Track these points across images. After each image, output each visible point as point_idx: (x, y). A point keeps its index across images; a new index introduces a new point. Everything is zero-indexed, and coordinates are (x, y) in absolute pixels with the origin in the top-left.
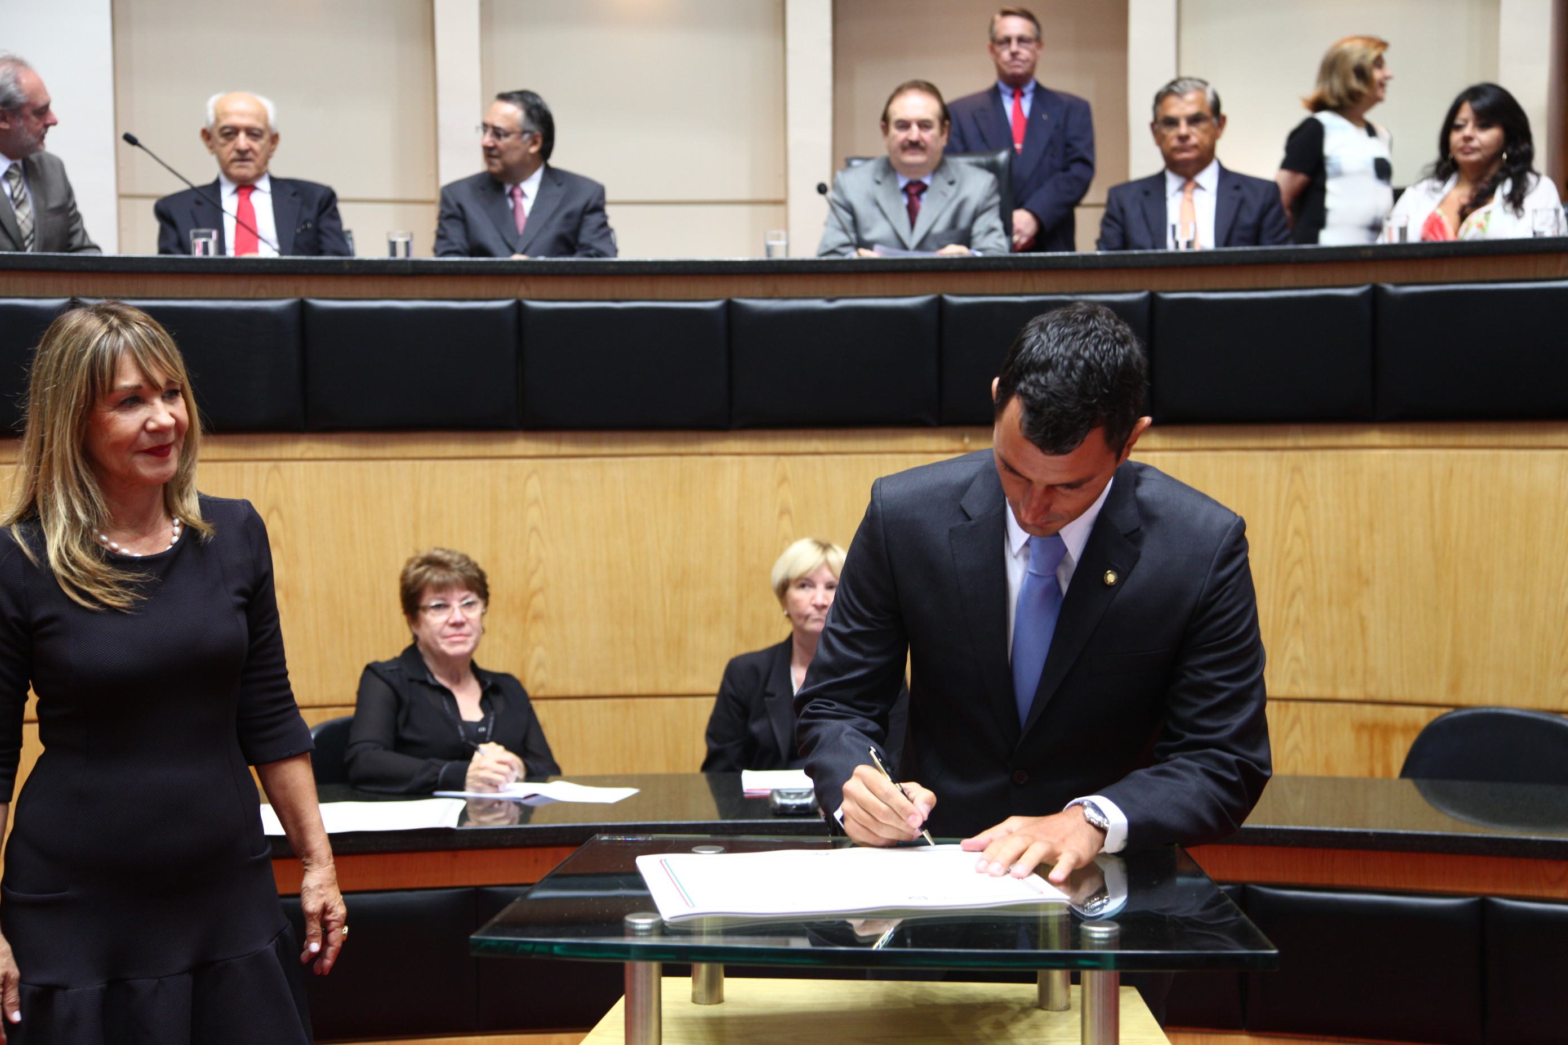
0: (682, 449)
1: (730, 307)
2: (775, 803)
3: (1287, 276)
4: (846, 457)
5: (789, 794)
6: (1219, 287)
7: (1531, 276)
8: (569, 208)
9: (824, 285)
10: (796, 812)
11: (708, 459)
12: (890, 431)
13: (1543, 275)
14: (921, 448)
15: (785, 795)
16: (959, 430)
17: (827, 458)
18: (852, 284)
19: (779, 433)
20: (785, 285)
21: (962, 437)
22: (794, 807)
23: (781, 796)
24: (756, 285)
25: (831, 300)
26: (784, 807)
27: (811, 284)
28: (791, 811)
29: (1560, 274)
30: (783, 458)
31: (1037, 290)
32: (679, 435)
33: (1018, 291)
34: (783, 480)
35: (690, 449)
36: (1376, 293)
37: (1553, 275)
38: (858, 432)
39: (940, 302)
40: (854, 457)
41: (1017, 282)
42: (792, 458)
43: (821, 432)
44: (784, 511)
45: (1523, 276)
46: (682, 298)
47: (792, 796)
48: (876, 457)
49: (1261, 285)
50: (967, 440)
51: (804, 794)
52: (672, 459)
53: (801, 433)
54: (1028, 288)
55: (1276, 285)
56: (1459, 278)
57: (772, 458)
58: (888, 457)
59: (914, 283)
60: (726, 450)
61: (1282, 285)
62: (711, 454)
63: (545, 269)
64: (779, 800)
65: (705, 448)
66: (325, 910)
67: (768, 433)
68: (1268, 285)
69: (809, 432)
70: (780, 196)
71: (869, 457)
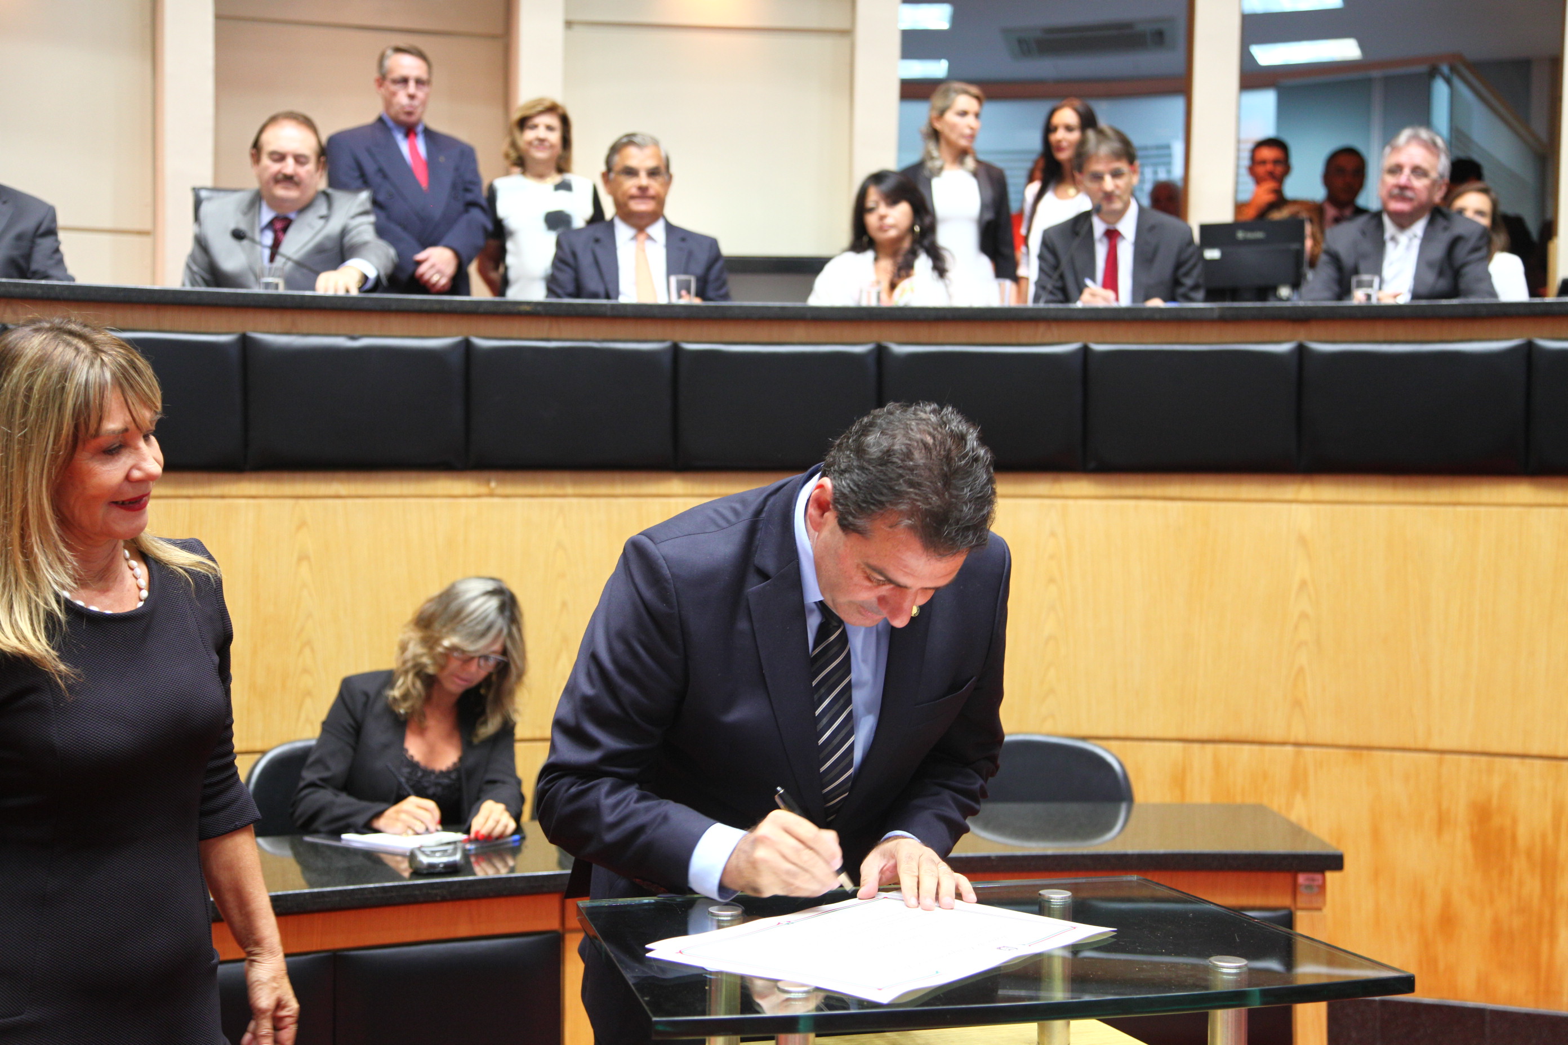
0: (190, 491)
1: (245, 342)
2: (421, 862)
3: (800, 331)
4: (370, 501)
5: (434, 852)
6: (737, 339)
7: (1014, 341)
8: (18, 229)
9: (346, 322)
10: (443, 870)
11: (219, 502)
12: (414, 475)
13: (1024, 340)
14: (446, 492)
15: (428, 853)
16: (486, 475)
17: (349, 501)
18: (375, 322)
19: (298, 476)
20: (305, 321)
21: (488, 481)
22: (441, 866)
23: (427, 855)
24: (273, 320)
25: (353, 338)
26: (431, 866)
27: (333, 321)
28: (438, 870)
29: (1038, 340)
30: (302, 502)
31: (564, 336)
32: (188, 476)
33: (545, 335)
34: (302, 524)
35: (200, 491)
36: (881, 352)
37: (1032, 341)
38: (381, 475)
39: (467, 344)
40: (377, 501)
41: (544, 327)
42: (311, 502)
43: (343, 475)
44: (303, 557)
45: (1006, 340)
46: (192, 330)
47: (438, 854)
48: (400, 501)
49: (776, 340)
50: (493, 484)
51: (450, 851)
52: (180, 501)
53: (321, 475)
54: (555, 334)
55: (788, 340)
56: (952, 340)
57: (290, 502)
58: (413, 501)
59: (440, 324)
60: (240, 492)
61: (795, 340)
62: (223, 497)
63: (39, 292)
64: (425, 860)
65: (216, 490)
66: (279, 1005)
67: (286, 475)
68: (782, 340)
69: (329, 475)
70: (148, 226)
71: (393, 501)
